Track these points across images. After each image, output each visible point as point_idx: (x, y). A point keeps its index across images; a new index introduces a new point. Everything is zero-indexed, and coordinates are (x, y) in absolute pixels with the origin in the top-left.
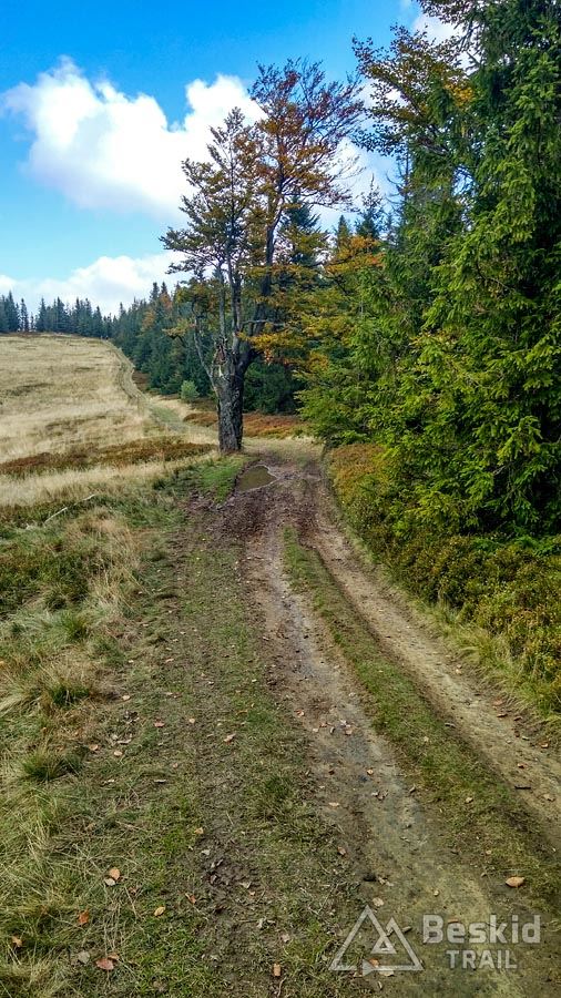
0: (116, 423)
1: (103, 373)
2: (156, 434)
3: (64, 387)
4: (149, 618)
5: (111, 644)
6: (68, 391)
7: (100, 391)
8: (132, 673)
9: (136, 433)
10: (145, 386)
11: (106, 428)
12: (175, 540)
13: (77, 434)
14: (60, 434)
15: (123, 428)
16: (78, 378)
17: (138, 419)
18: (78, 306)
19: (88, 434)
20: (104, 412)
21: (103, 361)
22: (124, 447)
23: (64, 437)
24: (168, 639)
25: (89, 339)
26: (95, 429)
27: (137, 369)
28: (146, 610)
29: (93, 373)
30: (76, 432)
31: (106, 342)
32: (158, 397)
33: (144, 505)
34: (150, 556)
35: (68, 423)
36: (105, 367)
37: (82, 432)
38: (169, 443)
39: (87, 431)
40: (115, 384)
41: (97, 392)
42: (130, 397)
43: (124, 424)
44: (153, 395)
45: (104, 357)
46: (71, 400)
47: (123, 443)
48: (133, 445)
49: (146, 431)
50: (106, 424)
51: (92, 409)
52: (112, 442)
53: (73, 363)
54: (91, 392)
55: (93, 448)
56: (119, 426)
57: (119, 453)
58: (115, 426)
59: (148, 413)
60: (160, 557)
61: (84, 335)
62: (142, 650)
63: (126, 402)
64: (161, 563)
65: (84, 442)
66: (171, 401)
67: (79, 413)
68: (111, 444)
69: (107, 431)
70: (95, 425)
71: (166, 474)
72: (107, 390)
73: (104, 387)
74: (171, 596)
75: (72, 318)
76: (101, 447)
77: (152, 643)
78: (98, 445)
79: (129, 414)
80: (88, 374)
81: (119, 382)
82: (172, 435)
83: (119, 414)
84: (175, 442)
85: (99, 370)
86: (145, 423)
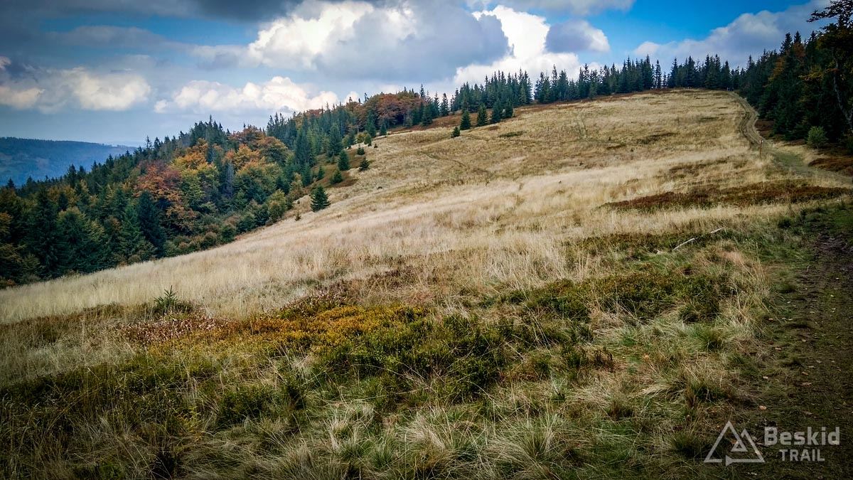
0: (736, 167)
1: (726, 121)
2: (780, 178)
3: (689, 135)
4: (782, 343)
5: (744, 359)
6: (692, 139)
7: (722, 138)
8: (768, 388)
9: (758, 177)
10: (768, 133)
11: (727, 172)
12: (804, 276)
13: (699, 177)
14: (682, 177)
15: (744, 172)
16: (702, 127)
17: (759, 164)
18: (707, 63)
19: (709, 177)
20: (725, 157)
21: (727, 111)
22: (745, 189)
23: (686, 179)
24: (803, 364)
25: (715, 92)
26: (715, 173)
27: (761, 117)
28: (778, 335)
29: (717, 122)
30: (698, 175)
31: (732, 93)
32: (781, 143)
33: (770, 241)
34: (779, 287)
35: (690, 167)
36: (729, 116)
37: (702, 176)
38: (793, 186)
39: (708, 174)
40: (737, 132)
41: (720, 139)
42: (752, 143)
43: (745, 168)
44: (776, 141)
45: (728, 107)
46: (693, 147)
47: (744, 185)
48: (754, 187)
49: (768, 175)
50: (726, 169)
51: (713, 154)
52: (732, 184)
53: (699, 113)
54: (713, 140)
55: (714, 189)
56: (740, 170)
57: (740, 194)
58: (735, 170)
59: (770, 158)
60: (791, 290)
61: (711, 88)
62: (777, 369)
63: (747, 148)
64: (791, 295)
65: (705, 184)
66: (795, 147)
67: (701, 158)
68: (731, 186)
69: (728, 174)
70: (715, 169)
71: (793, 215)
72: (728, 137)
73: (726, 134)
74: (804, 326)
75: (701, 74)
76: (721, 188)
77: (786, 365)
78: (719, 186)
79: (751, 159)
80: (712, 123)
81: (742, 130)
82: (796, 178)
83: (740, 159)
84: (799, 186)
85: (723, 120)
86: (767, 167)
